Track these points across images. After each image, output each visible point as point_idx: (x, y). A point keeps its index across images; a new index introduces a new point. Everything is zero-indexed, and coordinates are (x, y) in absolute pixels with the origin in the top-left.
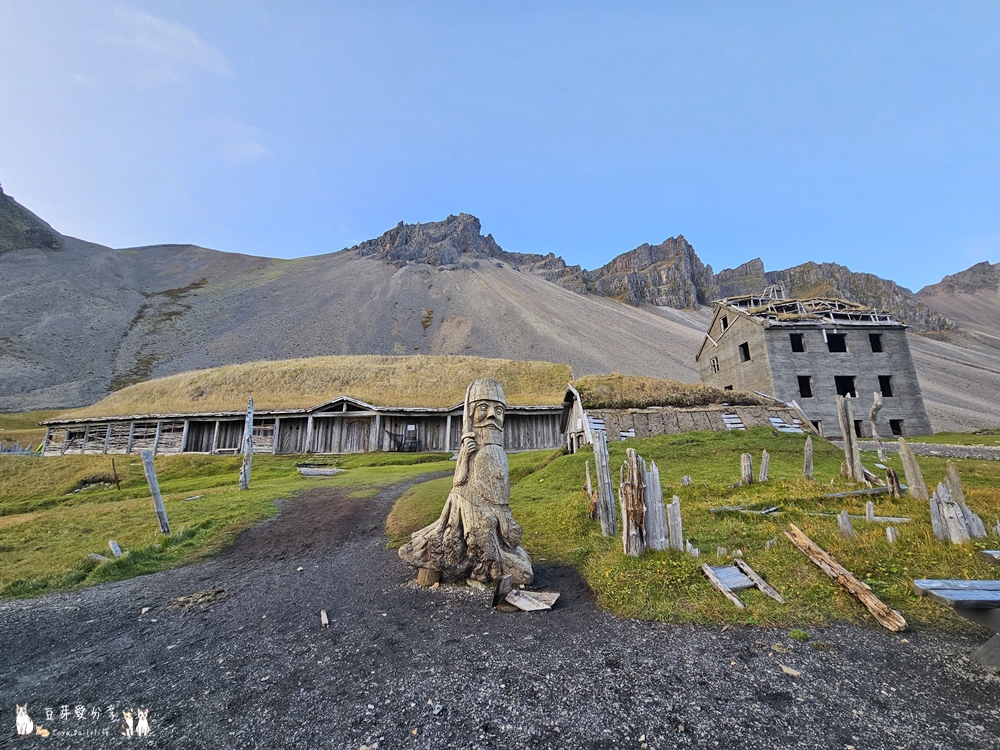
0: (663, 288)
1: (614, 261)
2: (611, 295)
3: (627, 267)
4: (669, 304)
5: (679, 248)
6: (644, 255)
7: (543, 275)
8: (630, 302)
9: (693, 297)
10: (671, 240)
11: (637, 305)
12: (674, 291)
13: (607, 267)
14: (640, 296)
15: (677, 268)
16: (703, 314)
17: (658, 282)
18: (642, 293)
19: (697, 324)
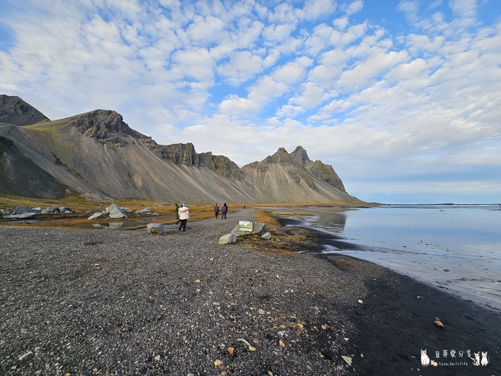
0: (184, 159)
1: (172, 145)
2: (169, 158)
3: (175, 149)
4: (185, 164)
5: (191, 147)
6: (181, 147)
7: (148, 146)
8: (174, 163)
9: (191, 163)
10: (189, 144)
11: (176, 164)
12: (186, 161)
13: (169, 146)
14: (177, 161)
15: (189, 153)
16: (192, 169)
17: (183, 157)
18: (178, 160)
19: (190, 173)
